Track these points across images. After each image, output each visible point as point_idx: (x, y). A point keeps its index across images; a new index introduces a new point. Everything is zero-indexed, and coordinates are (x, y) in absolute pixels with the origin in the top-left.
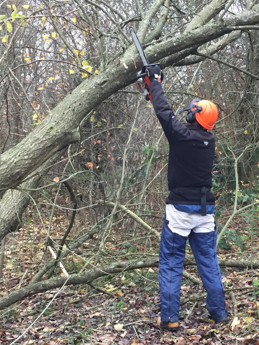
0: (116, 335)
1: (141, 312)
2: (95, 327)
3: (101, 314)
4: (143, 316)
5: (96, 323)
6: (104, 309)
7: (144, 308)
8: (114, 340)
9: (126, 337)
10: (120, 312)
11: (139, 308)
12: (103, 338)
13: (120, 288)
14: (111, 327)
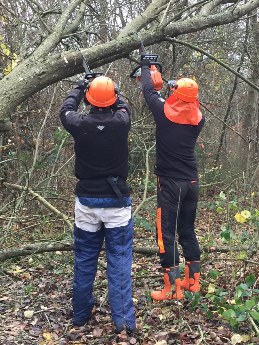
0: (26, 322)
1: (52, 297)
2: (3, 313)
3: (9, 298)
4: (54, 301)
5: (4, 308)
6: (12, 293)
7: (55, 292)
8: (24, 329)
9: (37, 326)
10: (30, 296)
11: (50, 293)
12: (11, 326)
13: (27, 270)
14: (21, 314)
